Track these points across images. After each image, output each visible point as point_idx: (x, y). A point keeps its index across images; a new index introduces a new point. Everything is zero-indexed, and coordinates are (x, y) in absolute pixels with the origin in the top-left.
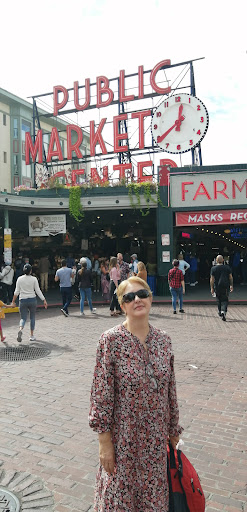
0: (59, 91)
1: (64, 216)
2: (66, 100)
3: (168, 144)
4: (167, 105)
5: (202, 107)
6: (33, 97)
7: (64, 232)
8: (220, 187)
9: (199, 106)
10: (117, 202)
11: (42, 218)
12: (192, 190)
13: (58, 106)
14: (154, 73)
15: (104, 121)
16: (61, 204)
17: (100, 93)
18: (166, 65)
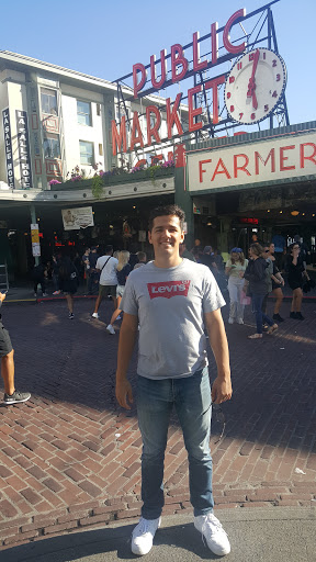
0: (138, 71)
1: (90, 208)
2: (144, 81)
3: (241, 114)
4: (240, 66)
5: (278, 63)
6: (117, 81)
7: (92, 224)
8: (241, 162)
9: (275, 61)
10: (135, 189)
11: (73, 211)
12: (209, 168)
13: (138, 87)
14: (226, 29)
15: (180, 97)
16: (85, 195)
17: (175, 64)
18: (238, 18)
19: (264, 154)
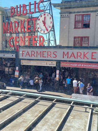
10: (4, 55)
19: (39, 52)
